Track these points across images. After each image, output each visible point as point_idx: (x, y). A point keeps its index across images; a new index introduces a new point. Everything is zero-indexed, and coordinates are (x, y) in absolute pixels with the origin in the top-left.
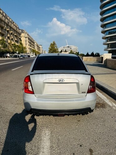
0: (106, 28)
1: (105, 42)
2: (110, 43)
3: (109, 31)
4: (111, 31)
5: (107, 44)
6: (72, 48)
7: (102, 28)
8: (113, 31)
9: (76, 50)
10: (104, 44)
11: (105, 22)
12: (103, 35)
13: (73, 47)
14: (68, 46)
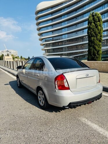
0: (42, 36)
1: (43, 48)
2: (47, 49)
3: (45, 39)
4: (46, 39)
5: (45, 50)
6: (11, 52)
7: (39, 36)
8: (48, 39)
9: (16, 54)
10: (42, 50)
11: (41, 31)
12: (41, 42)
13: (13, 52)
14: (7, 50)
